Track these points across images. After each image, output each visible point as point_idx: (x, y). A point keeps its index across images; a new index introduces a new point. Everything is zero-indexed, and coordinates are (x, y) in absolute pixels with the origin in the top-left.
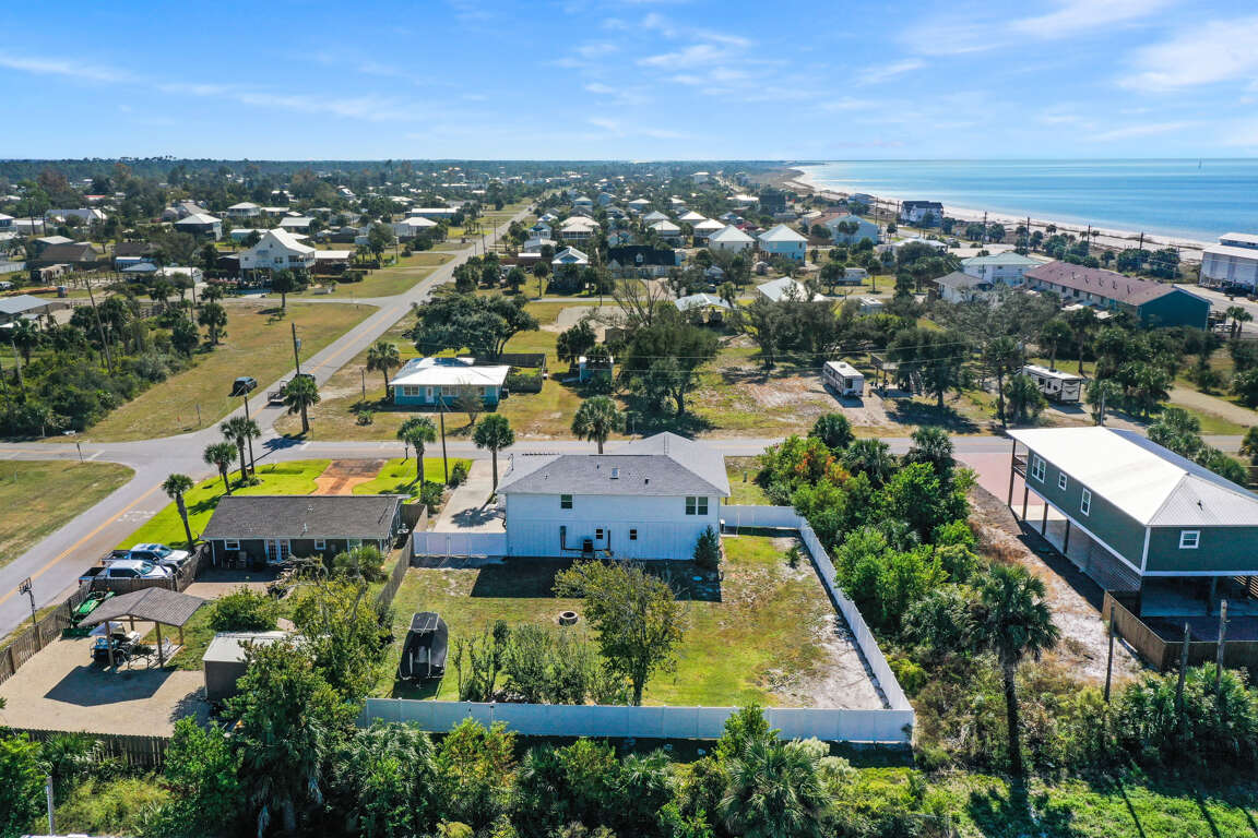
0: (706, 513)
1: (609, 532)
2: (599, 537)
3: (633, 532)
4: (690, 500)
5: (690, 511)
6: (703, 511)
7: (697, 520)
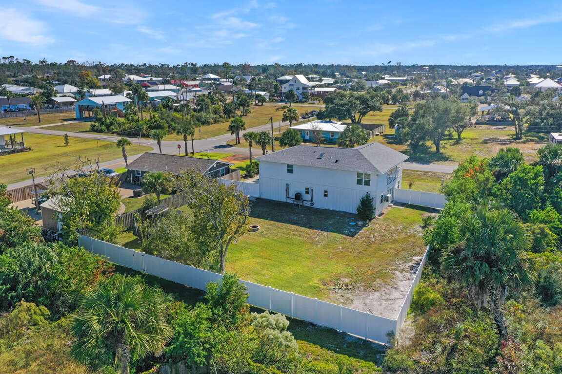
0: (369, 185)
1: (312, 190)
2: (307, 193)
3: (326, 192)
4: (359, 174)
5: (359, 182)
6: (367, 183)
7: (363, 190)
